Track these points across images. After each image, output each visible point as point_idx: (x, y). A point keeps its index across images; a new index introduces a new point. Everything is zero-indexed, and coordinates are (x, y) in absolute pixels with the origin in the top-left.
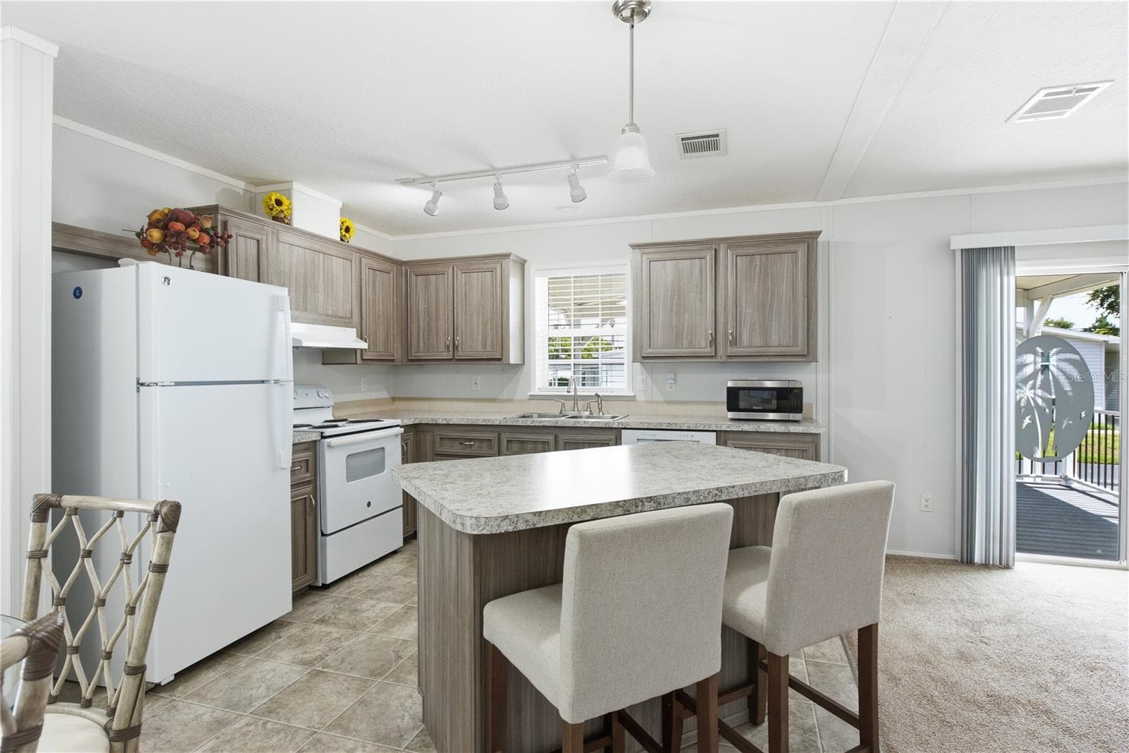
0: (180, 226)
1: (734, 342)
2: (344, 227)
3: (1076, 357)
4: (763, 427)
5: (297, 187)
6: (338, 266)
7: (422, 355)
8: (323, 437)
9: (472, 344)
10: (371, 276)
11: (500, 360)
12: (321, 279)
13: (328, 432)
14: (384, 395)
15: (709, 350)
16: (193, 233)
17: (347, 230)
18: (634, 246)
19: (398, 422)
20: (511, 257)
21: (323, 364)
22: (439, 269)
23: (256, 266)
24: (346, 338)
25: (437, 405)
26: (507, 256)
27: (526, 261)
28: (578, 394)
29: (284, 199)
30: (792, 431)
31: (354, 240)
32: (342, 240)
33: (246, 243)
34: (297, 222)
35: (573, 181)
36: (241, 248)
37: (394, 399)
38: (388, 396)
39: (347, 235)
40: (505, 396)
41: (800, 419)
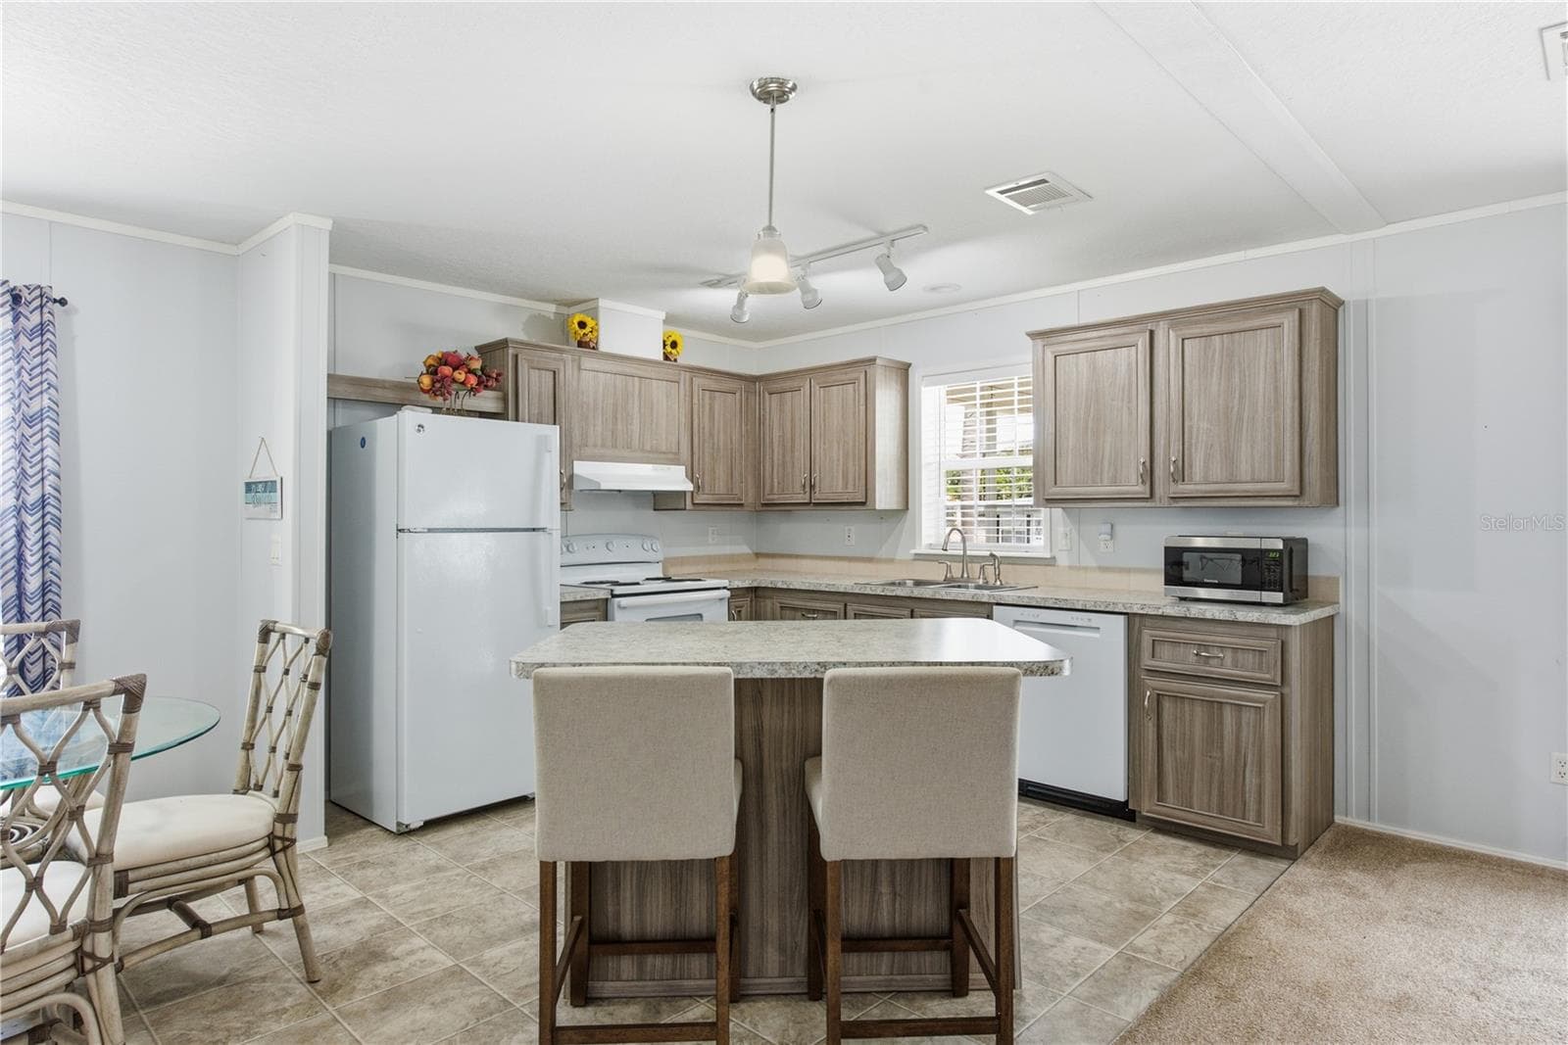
0: (447, 370)
1: (1180, 474)
2: (669, 343)
4: (1196, 610)
5: (603, 303)
6: (659, 391)
7: (776, 498)
8: (614, 596)
9: (832, 485)
10: (707, 401)
11: (863, 504)
12: (636, 409)
13: (618, 590)
14: (745, 549)
15: (1142, 490)
16: (460, 376)
17: (674, 345)
18: (1034, 335)
19: (725, 583)
20: (878, 361)
21: (655, 510)
22: (795, 384)
23: (552, 401)
24: (673, 478)
25: (806, 564)
26: (872, 361)
27: (910, 365)
28: (968, 553)
29: (590, 323)
30: (1241, 619)
31: (685, 356)
32: (666, 358)
33: (540, 377)
34: (603, 347)
35: (885, 264)
36: (533, 383)
37: (758, 555)
38: (750, 552)
39: (674, 351)
40: (883, 554)
41: (1281, 601)
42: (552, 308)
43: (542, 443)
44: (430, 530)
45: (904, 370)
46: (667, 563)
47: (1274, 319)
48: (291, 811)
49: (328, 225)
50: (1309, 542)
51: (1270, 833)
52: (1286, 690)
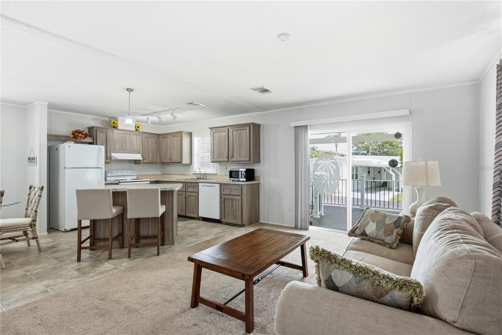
0: (77, 134)
1: (233, 157)
2: (137, 126)
3: (335, 161)
4: (233, 182)
5: (119, 118)
6: (134, 137)
7: (164, 161)
8: (120, 182)
9: (175, 159)
10: (147, 139)
11: (181, 162)
12: (128, 141)
13: (120, 181)
14: (160, 173)
15: (226, 159)
16: (80, 135)
17: (138, 127)
18: (210, 128)
19: (149, 180)
20: (183, 132)
21: (135, 164)
22: (168, 136)
23: (106, 140)
24: (138, 157)
25: (172, 176)
26: (182, 132)
27: (192, 133)
28: (201, 173)
29: (116, 122)
30: (235, 184)
31: (141, 130)
32: (136, 130)
33: (102, 134)
34: (119, 128)
36: (101, 136)
37: (163, 174)
38: (161, 173)
39: (138, 129)
40: (187, 173)
41: (245, 180)
42: (108, 119)
43: (100, 150)
44: (72, 168)
45: (190, 134)
46: (137, 176)
47: (245, 128)
48: (35, 219)
49: (47, 103)
50: (255, 170)
51: (240, 223)
52: (242, 196)
